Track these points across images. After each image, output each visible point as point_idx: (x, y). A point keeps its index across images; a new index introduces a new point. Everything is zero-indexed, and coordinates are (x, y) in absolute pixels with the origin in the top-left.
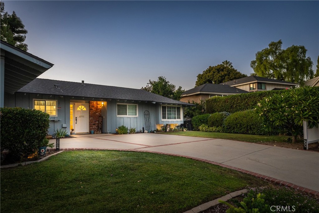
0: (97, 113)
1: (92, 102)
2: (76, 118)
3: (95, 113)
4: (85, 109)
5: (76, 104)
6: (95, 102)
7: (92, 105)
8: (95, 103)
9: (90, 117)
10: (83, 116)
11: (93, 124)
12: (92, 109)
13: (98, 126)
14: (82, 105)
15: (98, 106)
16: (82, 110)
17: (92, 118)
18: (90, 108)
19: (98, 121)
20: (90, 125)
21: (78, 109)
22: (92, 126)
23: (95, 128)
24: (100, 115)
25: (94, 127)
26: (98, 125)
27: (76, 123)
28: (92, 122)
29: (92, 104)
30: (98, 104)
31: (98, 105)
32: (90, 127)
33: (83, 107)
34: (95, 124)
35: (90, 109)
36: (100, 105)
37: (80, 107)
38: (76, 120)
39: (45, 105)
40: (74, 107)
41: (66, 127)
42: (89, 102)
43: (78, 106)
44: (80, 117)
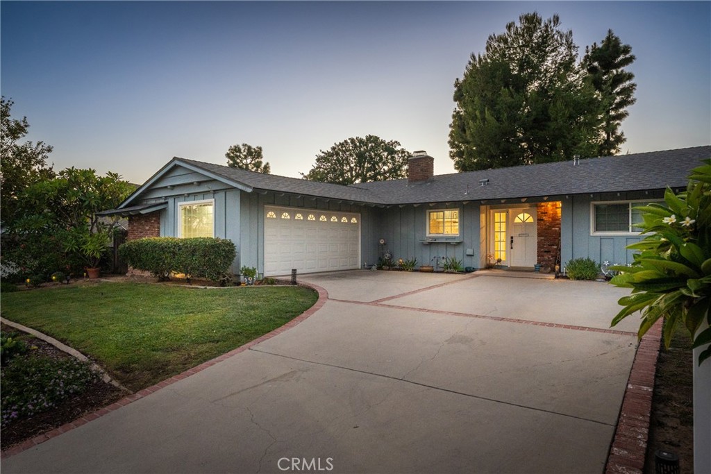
0: (554, 227)
1: (543, 204)
2: (512, 238)
3: (550, 227)
4: (531, 220)
5: (510, 210)
6: (550, 203)
7: (542, 211)
8: (549, 206)
9: (539, 235)
10: (526, 235)
11: (546, 252)
12: (542, 220)
14: (524, 212)
16: (524, 221)
17: (543, 238)
18: (540, 217)
19: (557, 245)
20: (538, 252)
21: (517, 220)
22: (543, 256)
23: (551, 261)
25: (546, 258)
27: (512, 248)
28: (542, 248)
29: (543, 208)
32: (538, 256)
33: (527, 215)
34: (550, 252)
35: (540, 220)
37: (521, 216)
38: (512, 241)
39: (444, 218)
40: (507, 217)
41: (473, 255)
42: (537, 206)
43: (516, 215)
44: (520, 235)
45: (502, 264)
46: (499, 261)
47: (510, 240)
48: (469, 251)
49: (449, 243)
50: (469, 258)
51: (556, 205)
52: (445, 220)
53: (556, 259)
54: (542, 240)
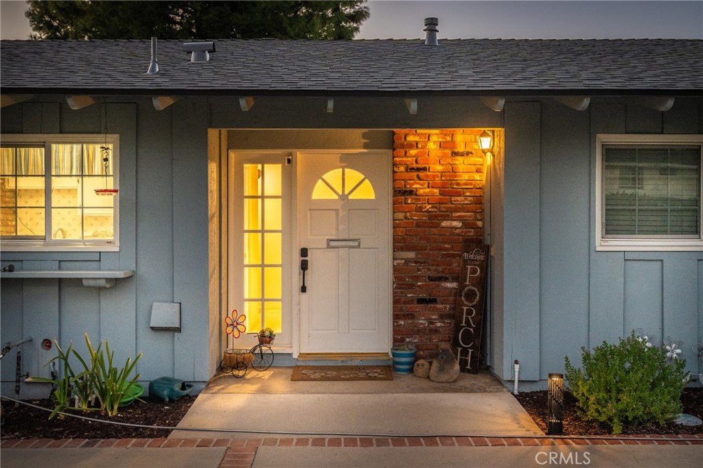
0: (446, 218)
1: (411, 138)
2: (304, 252)
3: (435, 218)
4: (367, 192)
5: (300, 156)
6: (435, 135)
7: (409, 160)
8: (431, 146)
9: (399, 244)
10: (354, 243)
11: (421, 301)
12: (411, 192)
13: (455, 316)
14: (349, 162)
15: (461, 168)
16: (343, 197)
17: (411, 255)
18: (401, 184)
19: (455, 279)
20: (396, 302)
21: (320, 192)
22: (411, 316)
23: (436, 331)
24: (472, 233)
25: (422, 322)
26: (457, 305)
27: (304, 289)
28: (411, 287)
29: (413, 152)
30: (461, 148)
31: (460, 159)
32: (396, 317)
33: (354, 176)
34: (434, 301)
35: (401, 193)
36: (472, 159)
37: (333, 176)
38: (304, 266)
39: (48, 175)
40: (289, 179)
41: (178, 330)
42: (392, 144)
43: (316, 173)
44: (330, 243)
45: (276, 347)
46: (266, 338)
47: (297, 259)
48: (164, 314)
49: (78, 282)
50: (163, 341)
51: (453, 143)
52: (56, 183)
53: (457, 328)
54: (407, 261)
